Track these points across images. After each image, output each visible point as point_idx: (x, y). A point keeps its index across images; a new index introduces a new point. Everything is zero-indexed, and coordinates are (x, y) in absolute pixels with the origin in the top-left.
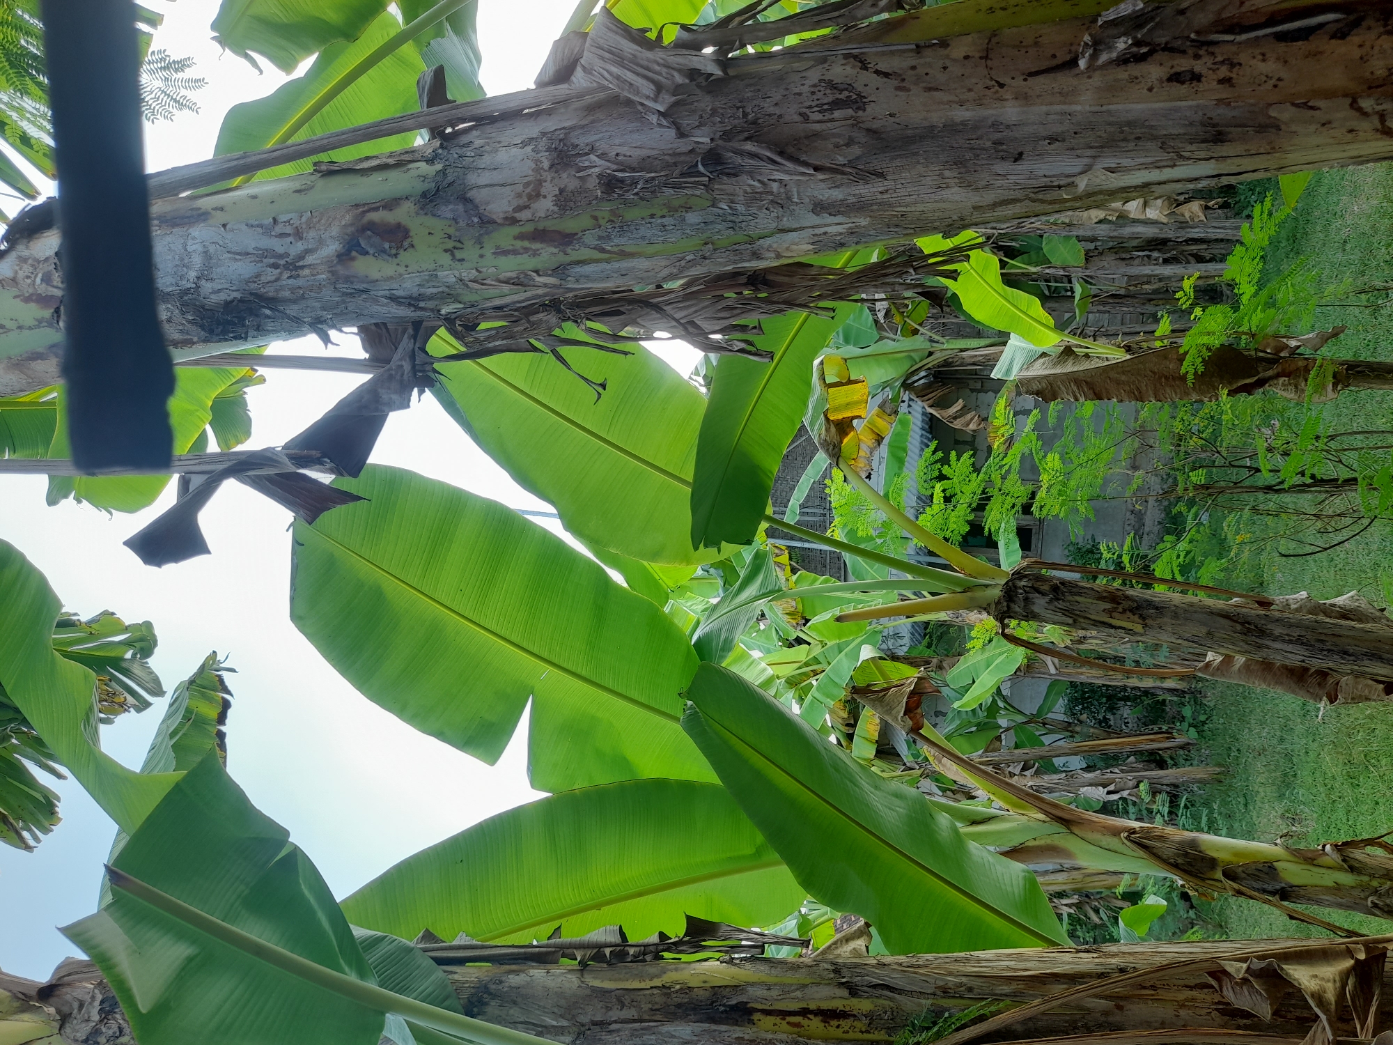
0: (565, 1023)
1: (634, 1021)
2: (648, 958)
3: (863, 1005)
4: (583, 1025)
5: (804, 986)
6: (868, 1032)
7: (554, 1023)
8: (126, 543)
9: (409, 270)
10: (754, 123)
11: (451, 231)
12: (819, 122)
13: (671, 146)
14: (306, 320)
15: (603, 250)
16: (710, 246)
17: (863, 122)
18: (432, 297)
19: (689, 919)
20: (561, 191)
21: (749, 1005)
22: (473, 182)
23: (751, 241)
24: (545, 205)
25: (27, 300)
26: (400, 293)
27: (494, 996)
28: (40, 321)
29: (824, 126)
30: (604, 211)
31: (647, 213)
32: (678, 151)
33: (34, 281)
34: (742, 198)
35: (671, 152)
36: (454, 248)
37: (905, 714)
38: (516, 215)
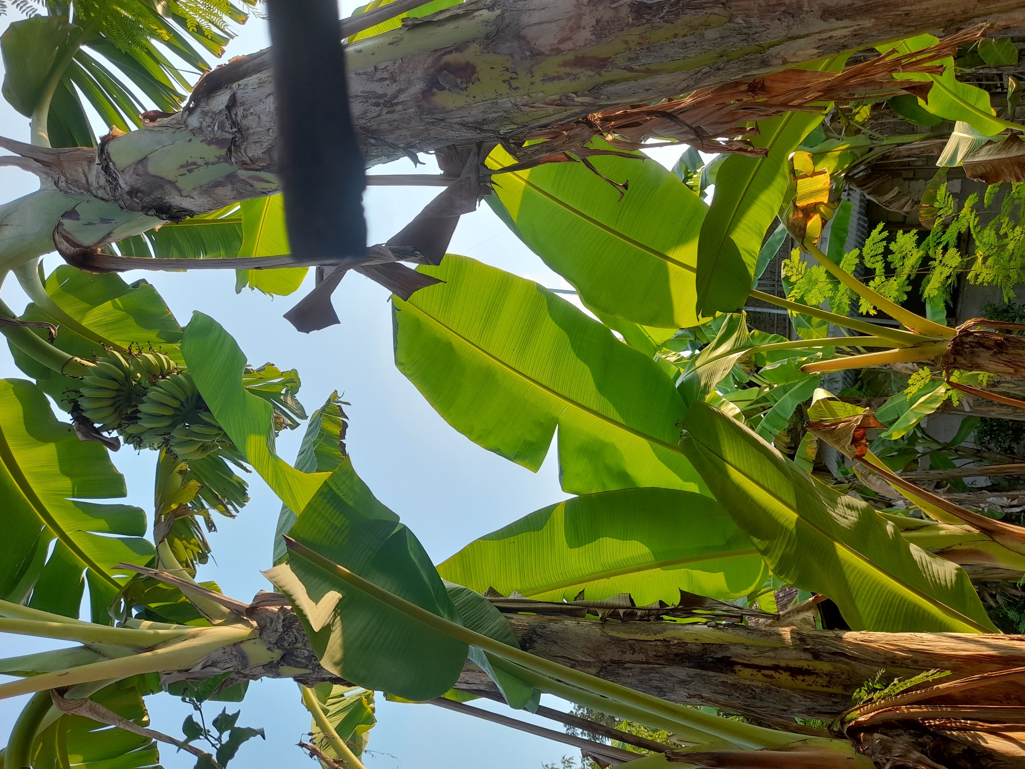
0: (592, 660)
1: (643, 663)
2: (652, 618)
3: (824, 666)
4: (605, 662)
5: (776, 649)
6: (827, 686)
7: (584, 659)
8: (285, 316)
9: (476, 99)
11: (508, 65)
14: (400, 146)
15: (631, 70)
16: (725, 58)
18: (494, 121)
19: (682, 592)
20: (598, 22)
21: (731, 659)
23: (762, 49)
24: (585, 35)
25: (210, 143)
26: (470, 119)
27: (541, 636)
28: (219, 158)
33: (214, 129)
36: (511, 78)
37: (852, 444)
38: (561, 46)
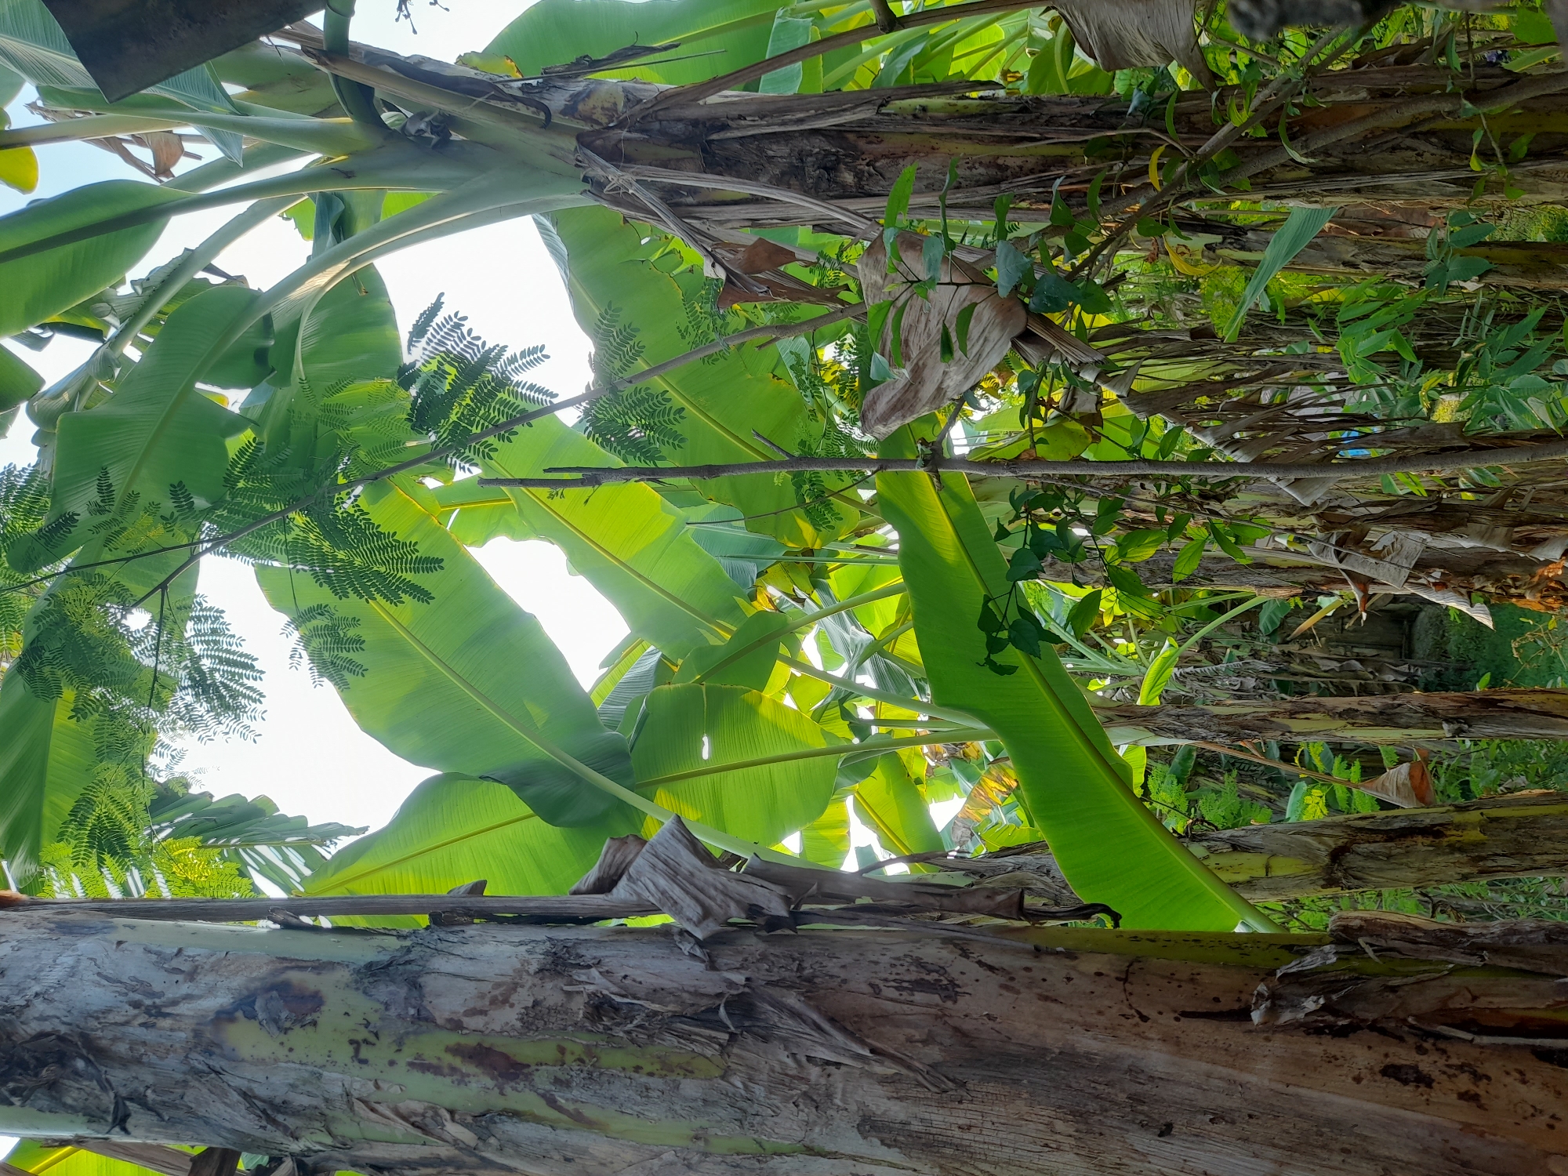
10: (810, 980)
12: (892, 1000)
13: (696, 982)
17: (951, 1016)
22: (437, 966)
29: (898, 1007)
30: (577, 1044)
31: (632, 1062)
32: (702, 991)
34: (764, 1077)
35: (692, 989)
